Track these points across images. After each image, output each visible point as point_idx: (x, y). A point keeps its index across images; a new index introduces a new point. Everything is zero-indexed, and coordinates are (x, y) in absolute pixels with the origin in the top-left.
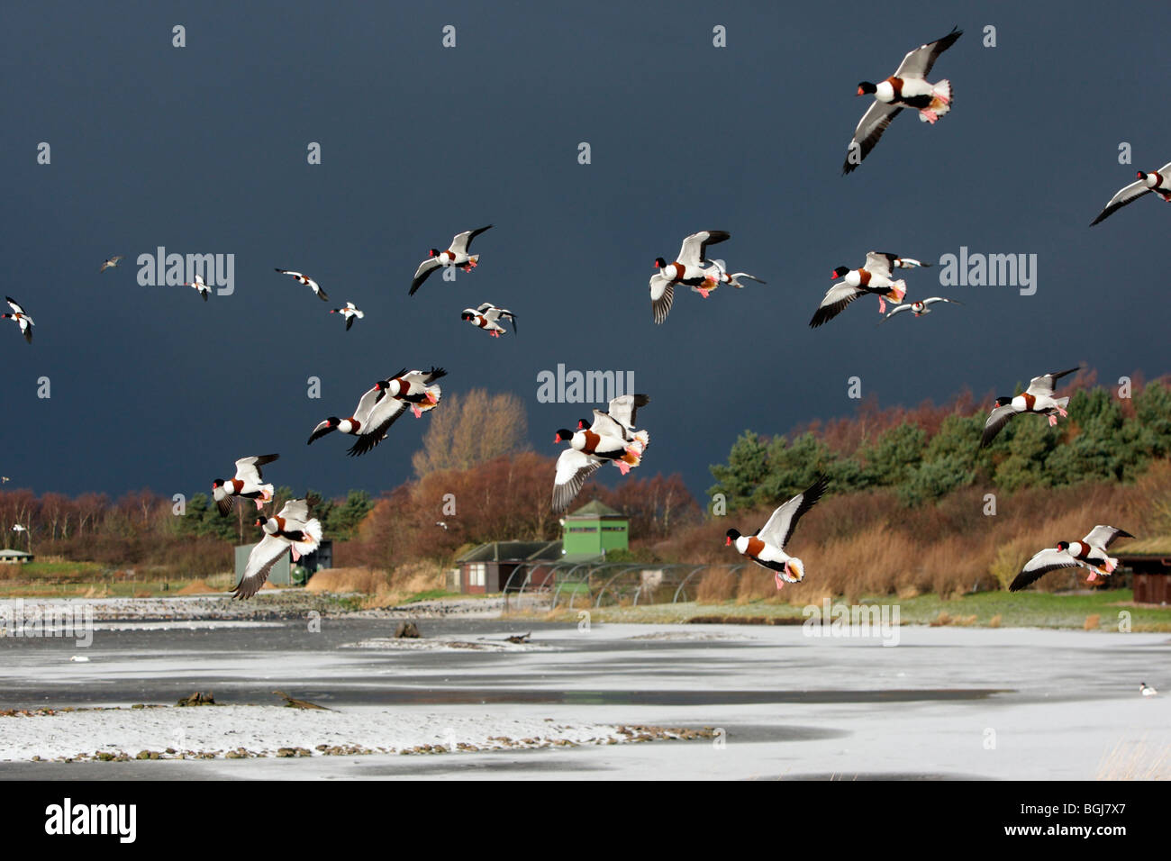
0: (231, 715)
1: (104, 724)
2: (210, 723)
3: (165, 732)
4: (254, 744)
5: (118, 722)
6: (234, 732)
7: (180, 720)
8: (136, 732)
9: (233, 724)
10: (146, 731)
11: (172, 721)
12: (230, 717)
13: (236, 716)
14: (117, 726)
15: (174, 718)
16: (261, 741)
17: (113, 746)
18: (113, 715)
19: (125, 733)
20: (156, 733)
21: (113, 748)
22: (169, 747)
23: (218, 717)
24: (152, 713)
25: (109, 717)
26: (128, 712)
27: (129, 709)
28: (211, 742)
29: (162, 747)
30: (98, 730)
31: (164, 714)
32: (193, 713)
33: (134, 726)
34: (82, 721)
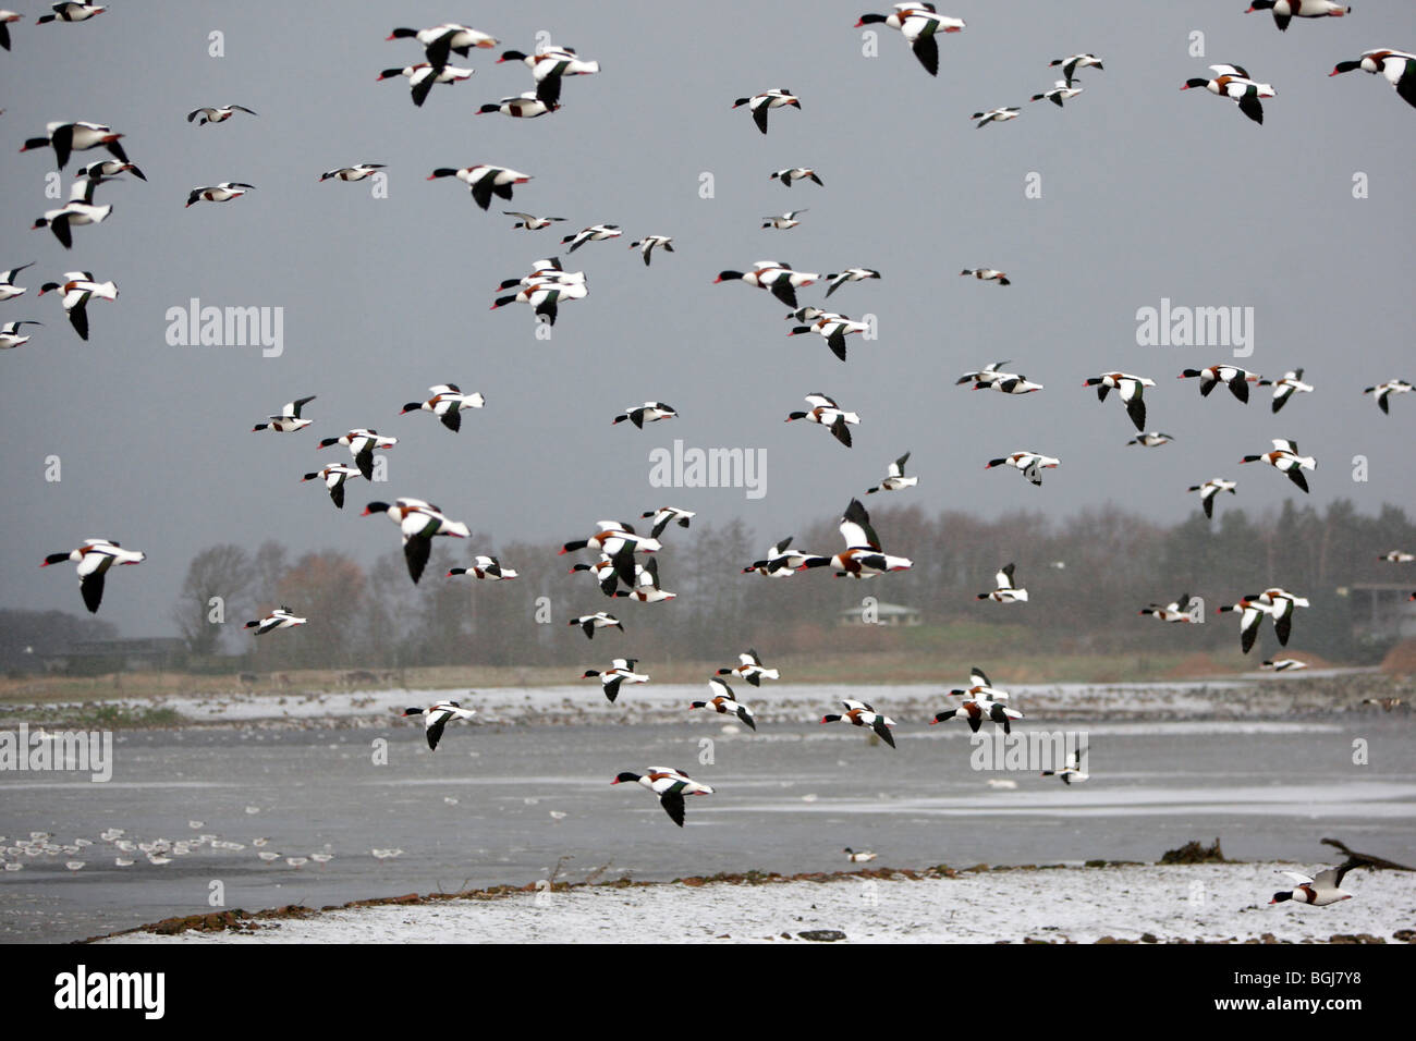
0: (1250, 879)
1: (1039, 893)
2: (1215, 892)
3: (1139, 906)
4: (1289, 929)
5: (1062, 889)
6: (1256, 908)
7: (1166, 887)
8: (1092, 906)
9: (1254, 894)
10: (1109, 904)
11: (1152, 889)
12: (1248, 884)
13: (1260, 881)
14: (1060, 896)
15: (1155, 884)
16: (1301, 922)
17: (1053, 929)
18: (1054, 878)
19: (1073, 907)
20: (1124, 908)
21: (1055, 932)
22: (1147, 931)
23: (1228, 882)
24: (1119, 874)
25: (1045, 882)
26: (1077, 872)
27: (1080, 868)
28: (1217, 923)
29: (1136, 932)
30: (1028, 902)
31: (1140, 876)
32: (1187, 875)
33: (1087, 896)
34: (1001, 887)
